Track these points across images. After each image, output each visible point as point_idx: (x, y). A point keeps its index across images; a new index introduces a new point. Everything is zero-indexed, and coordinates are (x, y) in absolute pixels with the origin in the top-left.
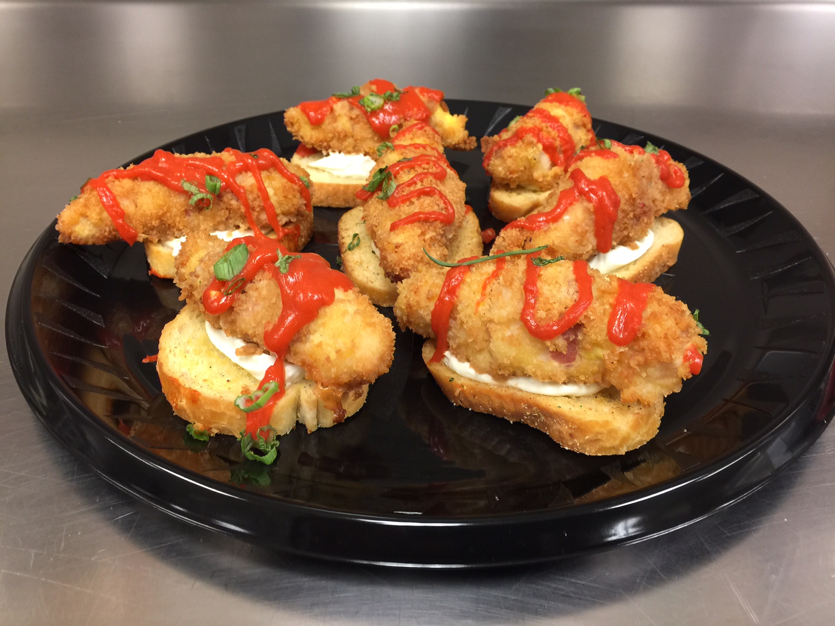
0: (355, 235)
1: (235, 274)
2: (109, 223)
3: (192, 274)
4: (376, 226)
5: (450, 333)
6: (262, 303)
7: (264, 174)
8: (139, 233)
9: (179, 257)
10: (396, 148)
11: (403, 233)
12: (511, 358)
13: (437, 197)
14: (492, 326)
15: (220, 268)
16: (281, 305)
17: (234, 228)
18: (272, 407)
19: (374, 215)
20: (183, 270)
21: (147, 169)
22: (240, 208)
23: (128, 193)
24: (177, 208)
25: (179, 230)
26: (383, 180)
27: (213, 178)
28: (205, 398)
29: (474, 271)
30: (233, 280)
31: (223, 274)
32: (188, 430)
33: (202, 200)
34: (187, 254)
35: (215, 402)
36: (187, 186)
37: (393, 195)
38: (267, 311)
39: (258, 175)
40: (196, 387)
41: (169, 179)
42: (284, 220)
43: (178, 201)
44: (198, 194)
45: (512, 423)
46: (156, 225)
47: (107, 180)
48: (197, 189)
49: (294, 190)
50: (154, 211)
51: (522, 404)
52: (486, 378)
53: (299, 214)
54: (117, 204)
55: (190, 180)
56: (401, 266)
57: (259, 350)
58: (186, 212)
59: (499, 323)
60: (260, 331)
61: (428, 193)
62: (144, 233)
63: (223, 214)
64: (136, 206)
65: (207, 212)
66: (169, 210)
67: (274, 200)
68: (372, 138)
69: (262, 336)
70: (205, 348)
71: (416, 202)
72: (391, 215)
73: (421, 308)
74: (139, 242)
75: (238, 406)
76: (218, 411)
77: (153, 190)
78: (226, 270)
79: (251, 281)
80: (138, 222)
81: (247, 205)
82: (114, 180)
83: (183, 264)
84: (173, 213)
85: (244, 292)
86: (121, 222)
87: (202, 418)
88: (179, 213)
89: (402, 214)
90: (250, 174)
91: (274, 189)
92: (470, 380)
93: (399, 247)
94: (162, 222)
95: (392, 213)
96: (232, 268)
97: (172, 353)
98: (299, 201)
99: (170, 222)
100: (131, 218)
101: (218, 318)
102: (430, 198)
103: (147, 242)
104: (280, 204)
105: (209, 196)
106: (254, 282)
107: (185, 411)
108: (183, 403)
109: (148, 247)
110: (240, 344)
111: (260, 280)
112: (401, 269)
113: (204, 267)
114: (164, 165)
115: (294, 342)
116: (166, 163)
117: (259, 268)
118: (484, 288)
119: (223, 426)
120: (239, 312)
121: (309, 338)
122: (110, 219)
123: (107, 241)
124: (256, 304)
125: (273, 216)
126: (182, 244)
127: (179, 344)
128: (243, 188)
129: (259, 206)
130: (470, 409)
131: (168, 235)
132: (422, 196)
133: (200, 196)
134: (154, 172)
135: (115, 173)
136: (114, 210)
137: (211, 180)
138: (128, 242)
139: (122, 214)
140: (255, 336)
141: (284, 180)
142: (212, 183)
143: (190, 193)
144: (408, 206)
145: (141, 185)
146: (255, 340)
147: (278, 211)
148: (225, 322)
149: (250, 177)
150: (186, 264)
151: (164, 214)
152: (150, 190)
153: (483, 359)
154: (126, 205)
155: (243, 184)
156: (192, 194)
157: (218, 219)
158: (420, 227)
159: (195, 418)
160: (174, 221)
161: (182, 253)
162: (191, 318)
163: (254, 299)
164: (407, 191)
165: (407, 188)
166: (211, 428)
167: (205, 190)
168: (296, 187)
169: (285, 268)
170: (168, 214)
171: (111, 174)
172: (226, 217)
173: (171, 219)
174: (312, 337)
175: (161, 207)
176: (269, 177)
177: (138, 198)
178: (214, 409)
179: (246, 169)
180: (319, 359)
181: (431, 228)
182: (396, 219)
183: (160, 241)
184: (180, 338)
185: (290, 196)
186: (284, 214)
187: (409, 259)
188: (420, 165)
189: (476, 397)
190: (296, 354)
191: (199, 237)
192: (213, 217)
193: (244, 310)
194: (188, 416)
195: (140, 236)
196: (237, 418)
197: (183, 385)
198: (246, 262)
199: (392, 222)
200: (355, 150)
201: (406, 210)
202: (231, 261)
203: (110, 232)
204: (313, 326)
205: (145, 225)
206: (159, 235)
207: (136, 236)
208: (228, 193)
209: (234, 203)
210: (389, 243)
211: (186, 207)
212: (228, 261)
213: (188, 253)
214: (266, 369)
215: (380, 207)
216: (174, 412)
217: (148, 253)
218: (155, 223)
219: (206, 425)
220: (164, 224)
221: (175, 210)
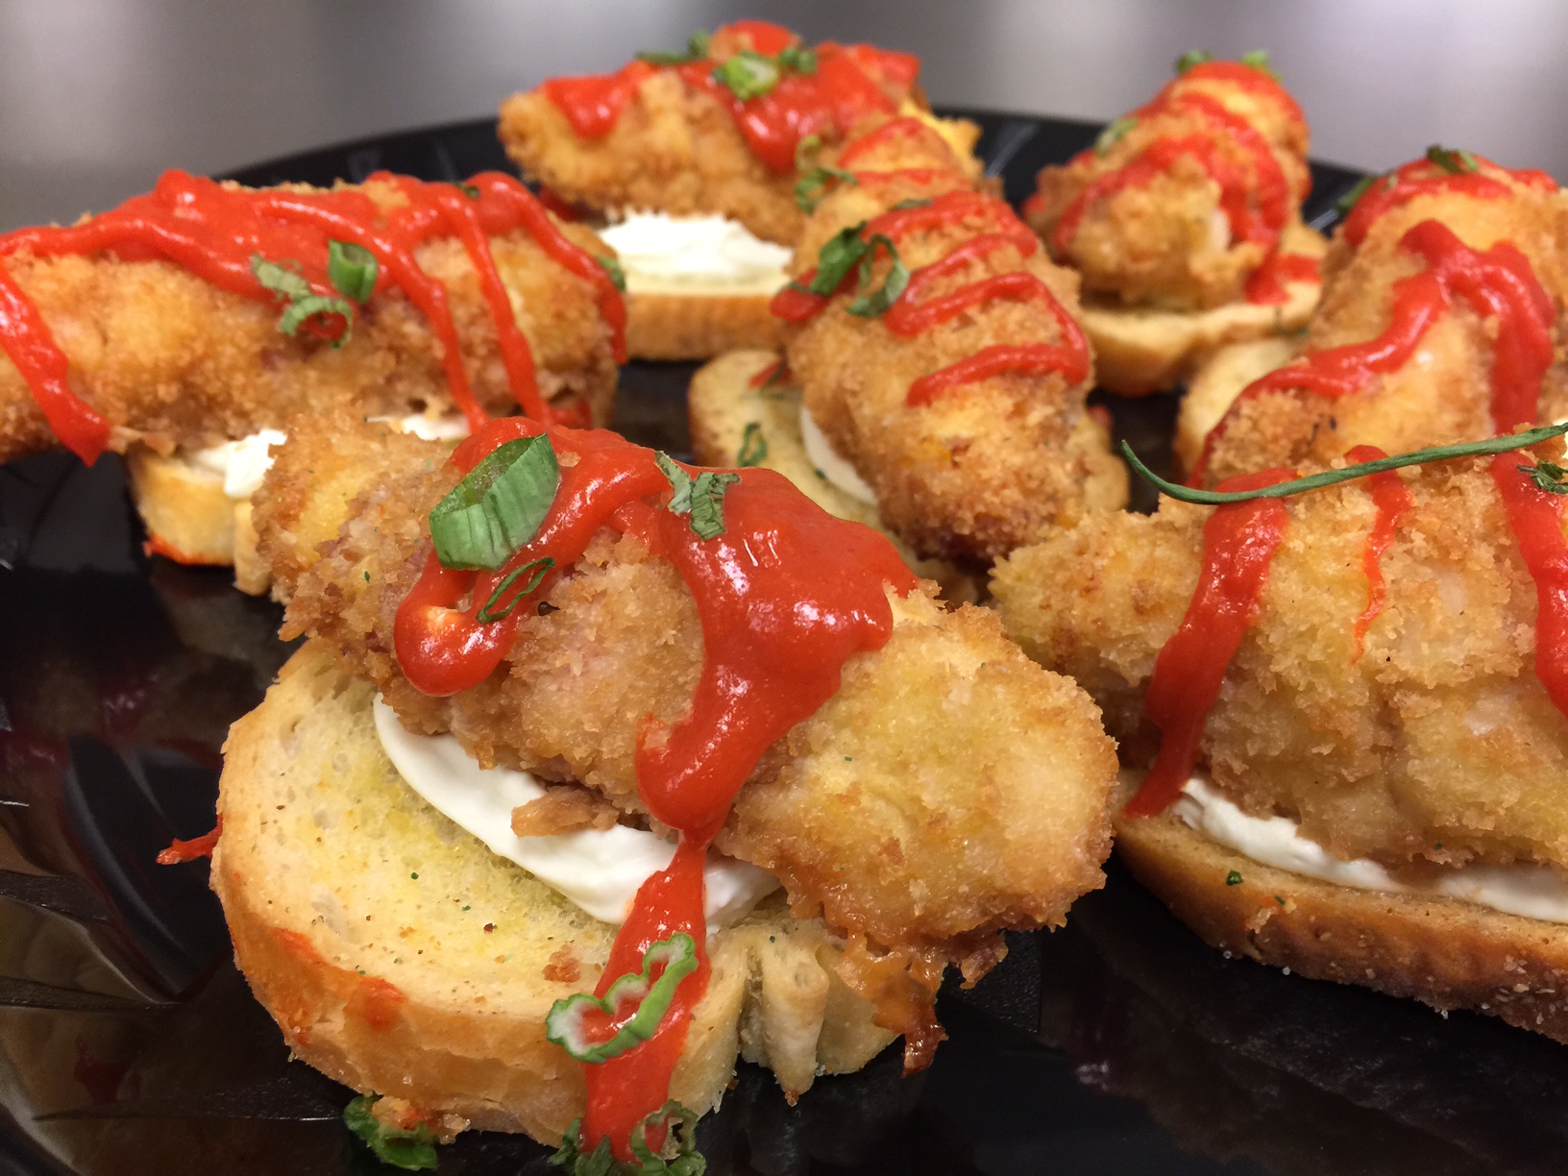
0: (752, 428)
1: (515, 542)
2: (18, 395)
3: (326, 549)
4: (854, 394)
5: (1217, 723)
6: (621, 648)
7: (497, 246)
8: (112, 424)
9: (265, 493)
10: (860, 181)
11: (962, 408)
12: (1502, 812)
13: (1039, 302)
14: (1410, 703)
15: (455, 523)
16: (695, 649)
17: (408, 409)
18: (678, 1031)
19: (841, 359)
20: (289, 537)
21: (139, 223)
22: (429, 348)
23: (77, 298)
24: (237, 346)
25: (242, 414)
26: (860, 259)
27: (353, 249)
28: (423, 1013)
29: (1302, 516)
30: (508, 566)
31: (468, 546)
32: (353, 1126)
33: (318, 318)
34: (301, 483)
35: (462, 1026)
36: (269, 275)
37: (902, 298)
38: (643, 675)
39: (481, 249)
40: (379, 967)
41: (212, 254)
42: (551, 384)
43: (240, 324)
44: (305, 297)
45: (1445, 1014)
46: (169, 399)
47: (9, 260)
48: (303, 283)
49: (582, 295)
50: (164, 354)
51: (1509, 959)
52: (1364, 873)
53: (590, 366)
54: (44, 336)
55: (281, 256)
56: (980, 508)
57: (603, 816)
58: (265, 359)
59: (1442, 691)
60: (617, 747)
61: (1016, 291)
62: (130, 424)
63: (380, 362)
64: (105, 340)
65: (332, 356)
66: (210, 353)
67: (524, 322)
68: (748, 175)
69: (628, 765)
70: (381, 804)
71: (982, 319)
72: (901, 360)
73: (1112, 642)
74: (115, 455)
75: (560, 1043)
76: (474, 1055)
77: (160, 289)
78: (480, 531)
79: (569, 570)
80: (111, 389)
81: (449, 337)
82: (32, 258)
83: (287, 517)
84: (225, 362)
85: (546, 609)
86: (57, 390)
87: (407, 1080)
88: (242, 362)
89: (938, 353)
90: (455, 245)
91: (526, 292)
92: (1300, 877)
93: (966, 448)
94: (189, 390)
95: (908, 351)
96: (502, 524)
97: (272, 829)
98: (594, 329)
99: (214, 388)
100: (88, 378)
101: (443, 703)
102: (1020, 306)
103: (140, 451)
104: (542, 335)
105: (342, 306)
106: (580, 573)
107: (339, 1055)
108: (335, 1026)
109: (143, 469)
110: (520, 791)
111: (604, 565)
112: (978, 518)
113: (378, 523)
114: (194, 215)
115: (752, 785)
116: (200, 210)
117: (603, 521)
118: (1372, 571)
119: (489, 1105)
120: (530, 681)
121: (800, 772)
122: (21, 381)
123: (12, 453)
124: (597, 651)
125: (523, 372)
126: (273, 450)
127: (292, 796)
128: (441, 284)
129: (486, 341)
130: (1287, 971)
131: (207, 429)
132: (996, 301)
133: (312, 305)
134: (163, 233)
135: (36, 238)
136: (32, 353)
137: (346, 254)
138: (80, 452)
139: (60, 366)
140: (592, 767)
141: (554, 268)
142: (348, 265)
143: (279, 297)
144: (955, 330)
145: (119, 275)
146: (592, 779)
147: (537, 357)
148: (475, 720)
149: (457, 253)
150: (296, 518)
151: (195, 365)
152: (150, 289)
153: (1367, 812)
154: (73, 337)
155: (439, 274)
156: (287, 300)
157: (364, 380)
158: (1008, 391)
159: (377, 1076)
160: (227, 388)
161: (277, 479)
162: (318, 698)
163: (591, 635)
164: (942, 287)
165: (943, 281)
166: (440, 1114)
167: (326, 284)
168: (588, 287)
169: (711, 520)
170: (209, 365)
171: (21, 240)
172: (387, 372)
173: (218, 378)
174: (813, 766)
175: (184, 341)
176: (509, 257)
177: (109, 316)
178: (457, 1052)
179: (446, 228)
180: (851, 847)
181: (1042, 393)
182: (918, 370)
183: (179, 453)
184: (291, 770)
185: (572, 314)
186: (554, 367)
187: (1004, 486)
188: (958, 220)
189: (1326, 936)
190: (755, 827)
191: (334, 428)
192: (348, 375)
193: (547, 673)
194: (350, 1070)
195: (120, 436)
196: (546, 1077)
197: (328, 957)
198: (550, 501)
199: (911, 380)
200: (702, 204)
201: (949, 342)
202: (499, 497)
203: (21, 423)
204: (818, 727)
205: (133, 400)
206: (177, 429)
207: (103, 433)
208: (394, 299)
209: (412, 330)
210: (925, 440)
211: (265, 343)
212: (487, 500)
213: (302, 479)
214: (639, 884)
215: (857, 339)
216: (288, 1050)
217: (141, 486)
218: (167, 392)
219: (421, 1102)
220: (194, 397)
221: (229, 351)
